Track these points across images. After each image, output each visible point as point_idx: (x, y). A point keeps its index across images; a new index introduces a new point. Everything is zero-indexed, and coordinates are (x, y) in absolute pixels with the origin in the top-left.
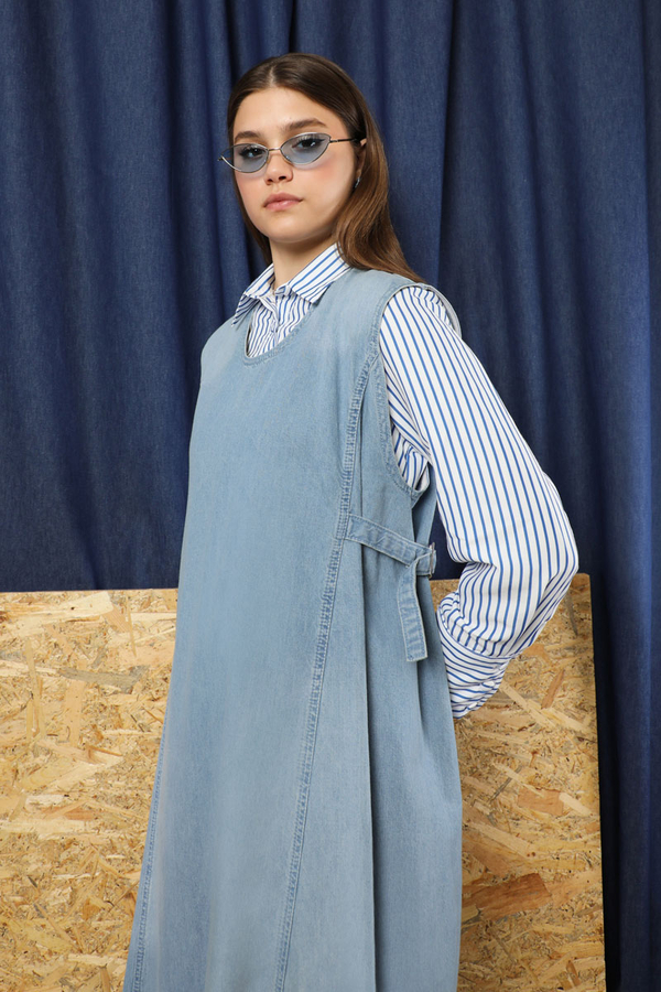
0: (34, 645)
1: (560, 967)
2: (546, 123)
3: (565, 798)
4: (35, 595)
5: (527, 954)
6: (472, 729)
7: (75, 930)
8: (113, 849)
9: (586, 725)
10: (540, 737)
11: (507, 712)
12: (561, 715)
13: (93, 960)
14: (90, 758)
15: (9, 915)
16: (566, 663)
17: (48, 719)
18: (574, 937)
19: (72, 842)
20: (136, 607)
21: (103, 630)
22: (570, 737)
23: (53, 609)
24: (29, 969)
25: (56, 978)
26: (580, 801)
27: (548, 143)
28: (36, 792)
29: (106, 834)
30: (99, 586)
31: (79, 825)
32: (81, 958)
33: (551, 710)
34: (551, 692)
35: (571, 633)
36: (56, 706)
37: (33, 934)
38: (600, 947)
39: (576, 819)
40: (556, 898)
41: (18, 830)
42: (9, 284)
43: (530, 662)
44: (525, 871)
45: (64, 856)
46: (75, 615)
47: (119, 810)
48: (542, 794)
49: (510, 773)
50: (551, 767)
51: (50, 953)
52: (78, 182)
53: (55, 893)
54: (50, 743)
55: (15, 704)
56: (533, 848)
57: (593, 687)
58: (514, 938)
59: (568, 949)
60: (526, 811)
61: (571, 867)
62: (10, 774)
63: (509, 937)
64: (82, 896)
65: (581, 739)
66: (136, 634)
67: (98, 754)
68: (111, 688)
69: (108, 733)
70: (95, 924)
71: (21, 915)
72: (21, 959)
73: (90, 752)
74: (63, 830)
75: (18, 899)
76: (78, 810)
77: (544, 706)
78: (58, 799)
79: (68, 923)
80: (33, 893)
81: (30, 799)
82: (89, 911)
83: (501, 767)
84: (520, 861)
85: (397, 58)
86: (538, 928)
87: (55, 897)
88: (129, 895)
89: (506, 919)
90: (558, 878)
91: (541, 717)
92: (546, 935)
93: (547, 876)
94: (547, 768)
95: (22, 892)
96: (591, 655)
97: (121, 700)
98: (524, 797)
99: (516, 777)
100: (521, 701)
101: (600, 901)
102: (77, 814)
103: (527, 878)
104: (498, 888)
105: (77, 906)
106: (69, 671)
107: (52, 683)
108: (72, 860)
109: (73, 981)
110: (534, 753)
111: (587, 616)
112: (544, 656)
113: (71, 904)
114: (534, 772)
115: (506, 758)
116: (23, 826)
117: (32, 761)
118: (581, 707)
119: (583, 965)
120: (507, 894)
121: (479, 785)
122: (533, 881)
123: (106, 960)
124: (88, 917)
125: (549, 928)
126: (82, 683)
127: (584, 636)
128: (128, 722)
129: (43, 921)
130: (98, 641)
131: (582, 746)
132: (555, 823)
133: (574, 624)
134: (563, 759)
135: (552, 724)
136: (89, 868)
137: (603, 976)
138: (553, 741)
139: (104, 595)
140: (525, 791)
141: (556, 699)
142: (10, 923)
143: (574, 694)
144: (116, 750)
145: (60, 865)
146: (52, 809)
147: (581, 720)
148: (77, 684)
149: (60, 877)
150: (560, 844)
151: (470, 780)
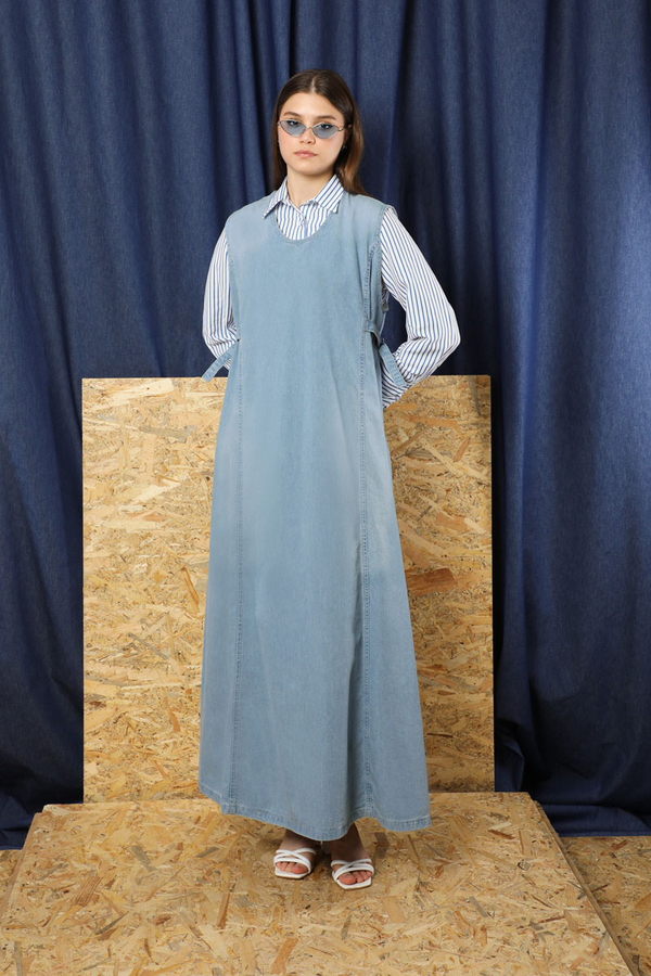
0: (123, 410)
1: (462, 630)
2: (474, 59)
3: (467, 521)
4: (123, 379)
5: (440, 619)
6: (406, 473)
7: (150, 589)
8: (174, 540)
9: (485, 474)
10: (452, 480)
11: (430, 463)
12: (467, 467)
13: (161, 608)
14: (160, 483)
15: (108, 579)
16: (472, 433)
17: (132, 458)
18: (473, 611)
19: (149, 535)
20: (189, 388)
21: (167, 402)
22: (472, 482)
23: (136, 389)
24: (121, 612)
25: (138, 618)
26: (479, 523)
27: (475, 74)
28: (125, 504)
29: (169, 530)
30: (163, 376)
31: (152, 525)
32: (153, 607)
33: (460, 464)
34: (460, 453)
35: (476, 414)
36: (138, 450)
37: (124, 591)
38: (490, 619)
39: (475, 535)
40: (460, 585)
41: (114, 527)
42: (105, 178)
43: (447, 432)
44: (440, 567)
45: (143, 543)
46: (150, 393)
47: (178, 516)
48: (452, 518)
49: (431, 503)
50: (459, 501)
51: (134, 603)
52: (147, 103)
53: (137, 566)
54: (134, 473)
55: (112, 448)
56: (445, 552)
57: (490, 450)
58: (431, 609)
59: (467, 619)
60: (442, 528)
61: (471, 566)
62: (109, 493)
63: (428, 608)
64: (155, 568)
65: (480, 484)
66: (188, 405)
67: (165, 481)
68: (172, 439)
69: (171, 467)
70: (162, 586)
71: (116, 580)
72: (116, 607)
73: (159, 480)
74: (142, 527)
75: (114, 569)
76: (152, 515)
77: (456, 460)
78: (139, 508)
79: (145, 585)
80: (123, 566)
81: (121, 507)
82: (158, 578)
83: (424, 498)
84: (437, 561)
85: (365, 22)
86: (447, 604)
87: (138, 568)
88: (184, 569)
89: (426, 596)
90: (461, 572)
91: (453, 469)
92: (453, 609)
93: (454, 571)
94: (456, 501)
95: (116, 565)
96: (489, 429)
97: (178, 447)
98: (440, 518)
99: (435, 506)
100: (439, 457)
101: (491, 589)
102: (151, 518)
103: (441, 571)
104: (422, 576)
105: (151, 574)
106: (146, 429)
107: (135, 436)
108: (147, 546)
109: (149, 621)
110: (448, 491)
111: (488, 403)
112: (456, 428)
113: (147, 573)
114: (447, 503)
115: (427, 492)
116: (117, 524)
117: (123, 484)
118: (480, 463)
119: (477, 630)
120: (427, 581)
121: (410, 509)
122: (445, 574)
123: (168, 609)
124: (158, 581)
125: (455, 604)
126: (155, 436)
127: (485, 417)
128: (184, 461)
129: (129, 584)
130: (165, 409)
131: (481, 488)
132: (461, 537)
133: (478, 408)
134: (467, 496)
135: (461, 473)
136: (158, 552)
137: (491, 637)
138: (461, 483)
139: (168, 380)
140: (440, 515)
141: (464, 457)
142: (109, 584)
143: (477, 454)
144: (176, 478)
145: (141, 549)
146: (135, 514)
147: (481, 471)
148: (150, 437)
149: (140, 557)
150: (465, 550)
151: (404, 506)
